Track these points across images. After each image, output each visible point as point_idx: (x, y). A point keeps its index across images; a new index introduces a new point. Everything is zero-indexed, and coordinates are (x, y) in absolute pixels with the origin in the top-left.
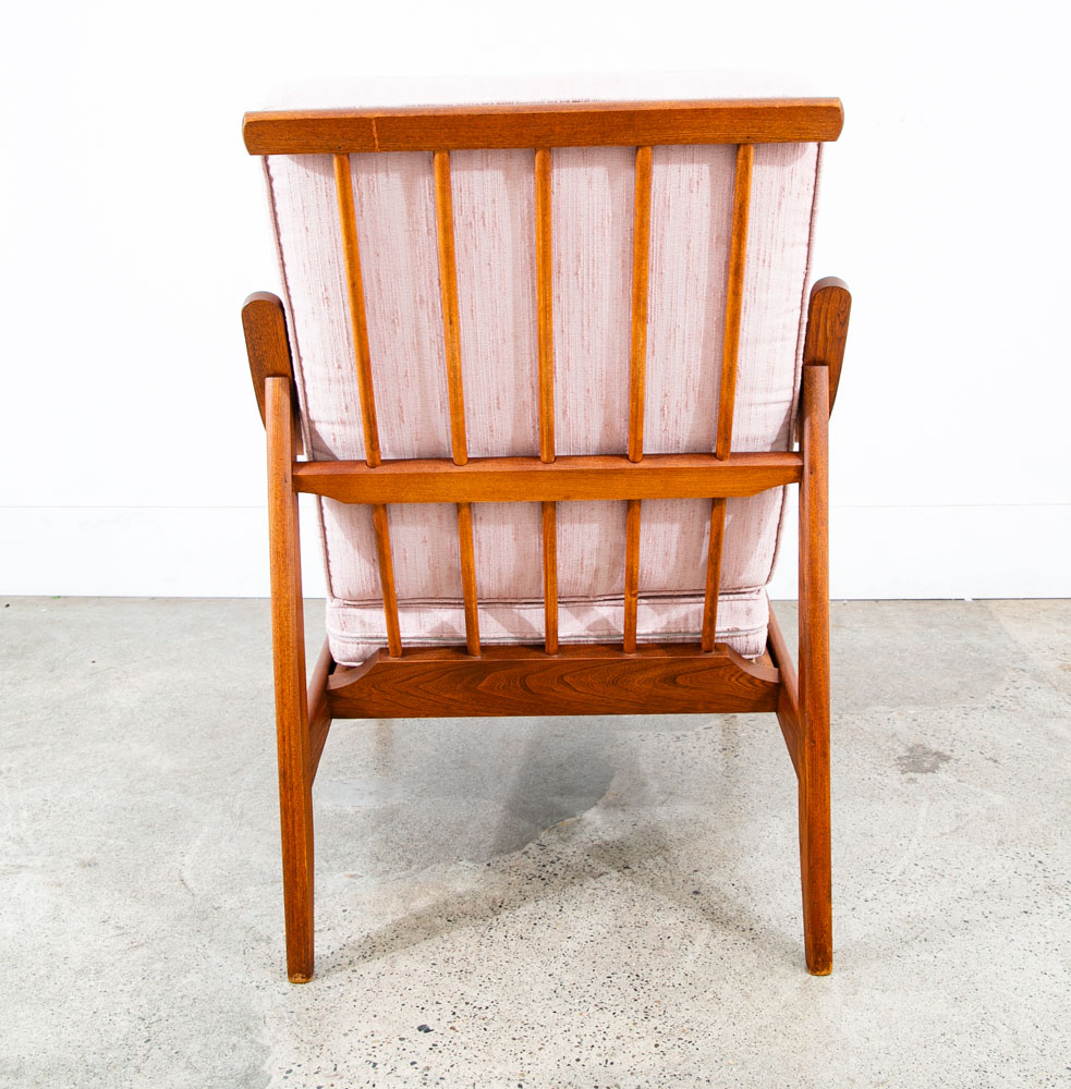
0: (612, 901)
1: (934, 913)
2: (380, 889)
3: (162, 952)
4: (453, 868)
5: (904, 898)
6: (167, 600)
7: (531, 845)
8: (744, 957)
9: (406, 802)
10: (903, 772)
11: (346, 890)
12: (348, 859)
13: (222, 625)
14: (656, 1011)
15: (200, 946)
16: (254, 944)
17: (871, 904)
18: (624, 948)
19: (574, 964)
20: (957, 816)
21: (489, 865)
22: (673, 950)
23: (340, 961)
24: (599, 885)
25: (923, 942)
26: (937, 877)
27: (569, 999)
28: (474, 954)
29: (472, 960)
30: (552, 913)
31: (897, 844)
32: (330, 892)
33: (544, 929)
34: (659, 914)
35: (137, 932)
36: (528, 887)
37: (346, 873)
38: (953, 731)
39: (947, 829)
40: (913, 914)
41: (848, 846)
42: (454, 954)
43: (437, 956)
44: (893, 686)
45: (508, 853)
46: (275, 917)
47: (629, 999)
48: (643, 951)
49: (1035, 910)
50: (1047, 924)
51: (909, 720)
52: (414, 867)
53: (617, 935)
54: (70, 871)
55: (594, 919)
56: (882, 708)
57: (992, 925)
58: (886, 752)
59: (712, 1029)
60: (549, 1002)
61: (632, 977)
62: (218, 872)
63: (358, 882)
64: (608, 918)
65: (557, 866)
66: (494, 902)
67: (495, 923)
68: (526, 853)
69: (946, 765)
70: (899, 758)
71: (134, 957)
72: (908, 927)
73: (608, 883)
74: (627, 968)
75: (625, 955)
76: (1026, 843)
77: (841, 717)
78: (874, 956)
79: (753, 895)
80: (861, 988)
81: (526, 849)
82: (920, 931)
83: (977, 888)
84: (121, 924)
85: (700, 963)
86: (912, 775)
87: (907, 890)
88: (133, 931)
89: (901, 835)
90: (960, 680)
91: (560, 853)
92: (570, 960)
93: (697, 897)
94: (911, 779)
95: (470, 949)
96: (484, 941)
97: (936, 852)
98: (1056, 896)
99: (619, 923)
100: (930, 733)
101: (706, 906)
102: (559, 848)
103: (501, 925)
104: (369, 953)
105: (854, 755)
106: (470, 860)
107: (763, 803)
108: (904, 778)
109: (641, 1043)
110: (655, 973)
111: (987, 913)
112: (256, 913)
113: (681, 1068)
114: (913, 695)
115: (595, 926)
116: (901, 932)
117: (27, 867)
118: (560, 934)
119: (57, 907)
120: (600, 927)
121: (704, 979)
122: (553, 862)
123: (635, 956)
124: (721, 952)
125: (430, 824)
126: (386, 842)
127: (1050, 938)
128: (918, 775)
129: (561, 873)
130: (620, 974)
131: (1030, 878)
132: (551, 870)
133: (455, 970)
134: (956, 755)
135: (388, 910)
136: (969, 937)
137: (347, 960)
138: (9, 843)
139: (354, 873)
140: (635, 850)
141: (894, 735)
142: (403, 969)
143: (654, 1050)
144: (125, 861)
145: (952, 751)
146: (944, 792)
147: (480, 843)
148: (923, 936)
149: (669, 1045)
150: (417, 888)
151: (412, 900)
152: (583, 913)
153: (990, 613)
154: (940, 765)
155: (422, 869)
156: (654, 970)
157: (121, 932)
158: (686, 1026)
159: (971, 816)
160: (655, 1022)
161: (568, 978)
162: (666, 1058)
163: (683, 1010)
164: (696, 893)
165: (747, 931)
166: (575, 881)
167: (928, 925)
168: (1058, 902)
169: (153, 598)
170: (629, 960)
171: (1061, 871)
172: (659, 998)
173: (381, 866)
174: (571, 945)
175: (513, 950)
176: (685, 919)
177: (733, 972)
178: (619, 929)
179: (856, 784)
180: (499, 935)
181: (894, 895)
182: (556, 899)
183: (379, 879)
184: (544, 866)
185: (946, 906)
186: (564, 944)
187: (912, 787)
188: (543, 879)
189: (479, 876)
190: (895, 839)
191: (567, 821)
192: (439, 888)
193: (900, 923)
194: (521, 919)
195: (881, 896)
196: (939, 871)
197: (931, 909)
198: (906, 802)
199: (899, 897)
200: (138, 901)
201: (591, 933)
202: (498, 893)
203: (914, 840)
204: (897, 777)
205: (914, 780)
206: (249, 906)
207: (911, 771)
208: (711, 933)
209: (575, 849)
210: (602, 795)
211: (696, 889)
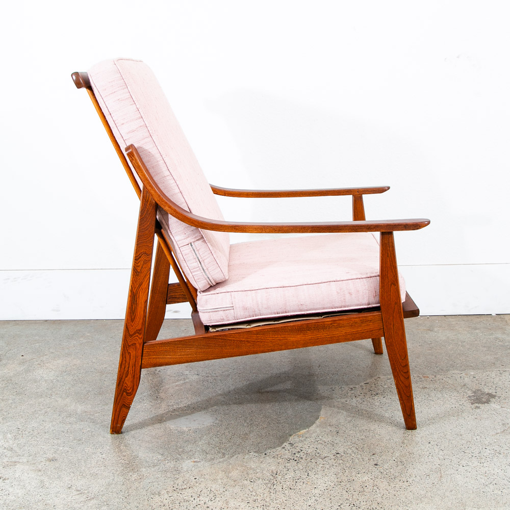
0: (333, 470)
1: (498, 471)
2: (211, 467)
3: (105, 502)
4: (247, 456)
5: (482, 465)
6: (54, 322)
7: (285, 444)
8: (406, 495)
9: (214, 424)
10: (472, 404)
11: (193, 468)
12: (191, 453)
13: (88, 335)
15: (124, 498)
16: (152, 496)
17: (466, 468)
18: (344, 492)
19: (320, 500)
20: (503, 424)
21: (266, 454)
22: (370, 492)
23: (199, 503)
24: (325, 462)
25: (495, 485)
26: (497, 454)
28: (268, 497)
29: (267, 500)
30: (304, 477)
31: (475, 439)
32: (185, 470)
33: (301, 484)
34: (359, 475)
35: (88, 492)
36: (289, 464)
37: (191, 460)
38: (495, 383)
39: (499, 431)
40: (487, 472)
41: (450, 440)
42: (258, 498)
43: (249, 499)
44: (460, 360)
45: (274, 448)
46: (160, 483)
48: (354, 493)
51: (472, 377)
52: (227, 456)
53: (339, 486)
54: (43, 463)
55: (326, 479)
56: (456, 371)
58: (462, 394)
61: (351, 506)
62: (123, 462)
63: (199, 464)
64: (333, 478)
65: (301, 453)
66: (272, 472)
67: (275, 482)
68: (284, 448)
69: (494, 400)
70: (469, 397)
71: (90, 505)
72: (486, 478)
73: (329, 461)
74: (347, 501)
75: (346, 495)
77: (435, 377)
78: (471, 492)
79: (405, 465)
80: (467, 507)
81: (283, 446)
82: (492, 480)
84: (79, 489)
85: (384, 498)
86: (477, 405)
87: (483, 461)
88: (86, 492)
89: (476, 434)
90: (495, 356)
91: (302, 447)
92: (318, 499)
93: (377, 466)
94: (477, 407)
95: (265, 495)
96: (272, 491)
97: (495, 442)
99: (339, 480)
100: (483, 384)
101: (382, 471)
102: (300, 445)
103: (279, 483)
104: (213, 498)
105: (445, 395)
106: (255, 452)
108: (473, 406)
110: (362, 503)
112: (150, 481)
114: (472, 365)
115: (327, 482)
116: (483, 481)
117: (19, 462)
118: (310, 487)
119: (42, 481)
120: (330, 482)
121: (388, 505)
122: (299, 452)
123: (351, 496)
124: (394, 493)
125: (230, 435)
126: (209, 445)
128: (480, 405)
129: (304, 457)
130: (345, 505)
132: (298, 456)
133: (259, 505)
134: (498, 394)
135: (218, 477)
137: (203, 502)
138: (5, 451)
139: (195, 460)
140: (340, 445)
141: (465, 385)
142: (233, 505)
144: (72, 458)
145: (496, 392)
146: (495, 413)
147: (259, 444)
148: (494, 482)
150: (230, 466)
151: (229, 472)
152: (320, 476)
153: (506, 321)
154: (491, 400)
155: (231, 457)
156: (362, 502)
157: (80, 492)
164: (376, 465)
165: (405, 482)
166: (312, 461)
167: (496, 477)
169: (46, 321)
170: (348, 498)
173: (209, 457)
174: (317, 491)
175: (287, 495)
176: (373, 477)
177: (402, 502)
178: (339, 483)
180: (279, 488)
181: (476, 463)
182: (304, 470)
183: (209, 463)
184: (294, 454)
185: (503, 468)
186: (313, 491)
187: (478, 411)
188: (296, 460)
189: (262, 460)
190: (473, 436)
191: (302, 431)
192: (242, 466)
193: (482, 477)
194: (288, 480)
195: (470, 464)
196: (498, 451)
197: (496, 469)
198: (476, 418)
199: (479, 464)
200: (84, 477)
201: (326, 485)
202: (273, 468)
203: (483, 437)
204: (469, 406)
205: (478, 408)
206: (144, 478)
207: (476, 403)
208: (387, 483)
209: (309, 445)
210: (317, 418)
211: (376, 463)
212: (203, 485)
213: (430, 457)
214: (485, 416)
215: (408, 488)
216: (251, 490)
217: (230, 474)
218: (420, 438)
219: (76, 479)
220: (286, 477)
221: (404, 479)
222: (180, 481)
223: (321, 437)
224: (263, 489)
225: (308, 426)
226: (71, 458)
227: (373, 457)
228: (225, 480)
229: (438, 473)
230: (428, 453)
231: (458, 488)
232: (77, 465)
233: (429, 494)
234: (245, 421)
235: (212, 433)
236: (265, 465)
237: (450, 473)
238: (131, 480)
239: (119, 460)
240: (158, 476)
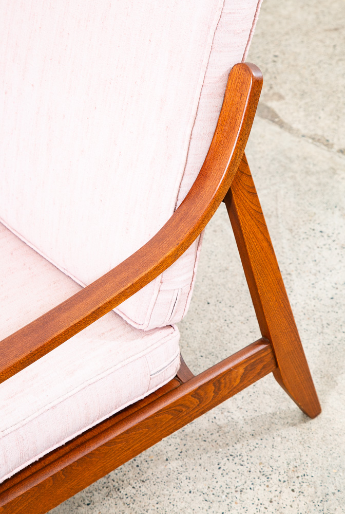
14: (267, 470)
27: (219, 499)
47: (246, 473)
59: (304, 458)
60: (212, 510)
109: (284, 496)
113: (319, 494)
123: (214, 444)
143: (295, 494)
149: (298, 485)
158: (291, 467)
160: (275, 477)
161: (201, 486)
162: (305, 493)
163: (279, 459)
172: (258, 461)
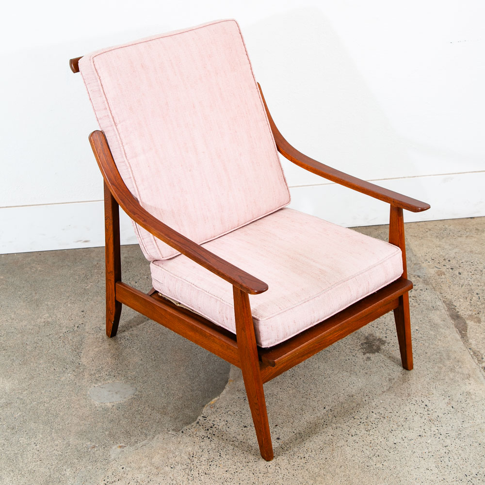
1: (381, 440)
2: (136, 453)
4: (166, 436)
5: (368, 433)
7: (199, 417)
8: (303, 474)
10: (364, 354)
11: (120, 455)
12: (116, 437)
17: (354, 438)
18: (251, 474)
20: (390, 380)
21: (182, 432)
22: (272, 473)
24: (234, 438)
25: (377, 457)
26: (382, 418)
30: (217, 458)
31: (364, 400)
32: (113, 458)
33: (215, 466)
36: (203, 444)
37: (118, 445)
38: (386, 324)
39: (385, 389)
40: (372, 442)
41: (342, 403)
45: (190, 423)
48: (260, 475)
49: (424, 434)
50: (429, 441)
52: (148, 438)
53: (247, 468)
55: (236, 459)
57: (406, 444)
58: (356, 341)
62: (56, 453)
63: (125, 450)
64: (242, 458)
65: (214, 429)
66: (189, 454)
67: (192, 467)
68: (198, 423)
69: (383, 347)
70: (362, 344)
72: (371, 449)
73: (238, 437)
75: (252, 478)
76: (420, 395)
78: (358, 467)
79: (303, 437)
81: (198, 420)
82: (376, 451)
83: (399, 424)
85: (285, 479)
86: (368, 355)
87: (369, 428)
89: (365, 394)
91: (214, 421)
93: (279, 441)
96: (190, 478)
97: (381, 403)
98: (433, 426)
99: (247, 460)
100: (375, 326)
101: (283, 446)
102: (213, 418)
103: (195, 467)
106: (173, 430)
107: (302, 380)
108: (365, 357)
111: (404, 437)
115: (236, 464)
116: (368, 453)
118: (222, 470)
120: (239, 464)
122: (211, 427)
124: (293, 472)
125: (150, 410)
126: (131, 424)
127: (430, 449)
128: (371, 355)
129: (216, 433)
131: (422, 415)
132: (211, 432)
135: (143, 465)
136: (396, 452)
139: (121, 445)
145: (386, 337)
146: (383, 365)
147: (176, 419)
148: (377, 454)
150: (153, 450)
151: (152, 458)
152: (230, 456)
154: (381, 347)
155: (153, 438)
159: (396, 380)
165: (303, 459)
166: (223, 437)
167: (379, 447)
168: (434, 428)
170: (254, 481)
171: (435, 410)
173: (133, 439)
174: (228, 475)
175: (203, 481)
178: (247, 464)
179: (343, 363)
180: (195, 473)
181: (364, 431)
182: (217, 450)
183: (134, 447)
184: (208, 430)
185: (386, 436)
186: (225, 475)
187: (369, 363)
188: (209, 438)
189: (179, 440)
190: (363, 397)
191: (214, 400)
192: (163, 449)
193: (367, 447)
194: (203, 463)
195: (358, 432)
196: (383, 415)
197: (380, 438)
198: (366, 373)
199: (366, 432)
200: (23, 476)
201: (235, 467)
202: (190, 449)
203: (371, 397)
204: (361, 357)
205: (369, 358)
206: (78, 471)
207: (368, 352)
208: (287, 462)
209: (220, 418)
210: (226, 382)
211: (278, 437)
212: (129, 476)
213: (325, 426)
214: (375, 370)
215: (305, 465)
216: (172, 478)
217: (153, 460)
218: (316, 402)
219: (16, 479)
220: (201, 460)
221: (302, 455)
222: (110, 473)
223: (230, 407)
224: (182, 475)
225: (219, 393)
226: (8, 453)
227: (275, 429)
228: (149, 468)
229: (331, 446)
230: (323, 421)
231: (347, 463)
232: (15, 461)
233: (322, 471)
234: (162, 390)
235: (134, 409)
236: (182, 445)
237: (341, 445)
238: (66, 475)
239: (52, 451)
240: (90, 467)
